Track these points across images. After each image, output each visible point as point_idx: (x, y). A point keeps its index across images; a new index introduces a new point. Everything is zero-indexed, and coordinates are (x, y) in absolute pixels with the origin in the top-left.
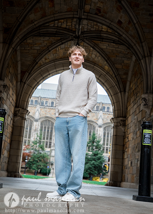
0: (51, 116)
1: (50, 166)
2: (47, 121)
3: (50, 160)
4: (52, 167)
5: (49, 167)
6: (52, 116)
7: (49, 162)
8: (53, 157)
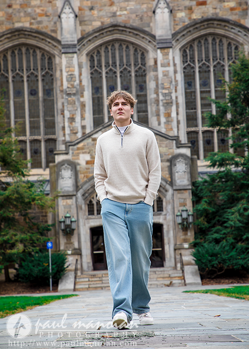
0: (34, 27)
1: (63, 241)
2: (24, 50)
3: (55, 216)
4: (69, 243)
5: (57, 244)
6: (40, 22)
7: (54, 225)
8: (69, 196)
